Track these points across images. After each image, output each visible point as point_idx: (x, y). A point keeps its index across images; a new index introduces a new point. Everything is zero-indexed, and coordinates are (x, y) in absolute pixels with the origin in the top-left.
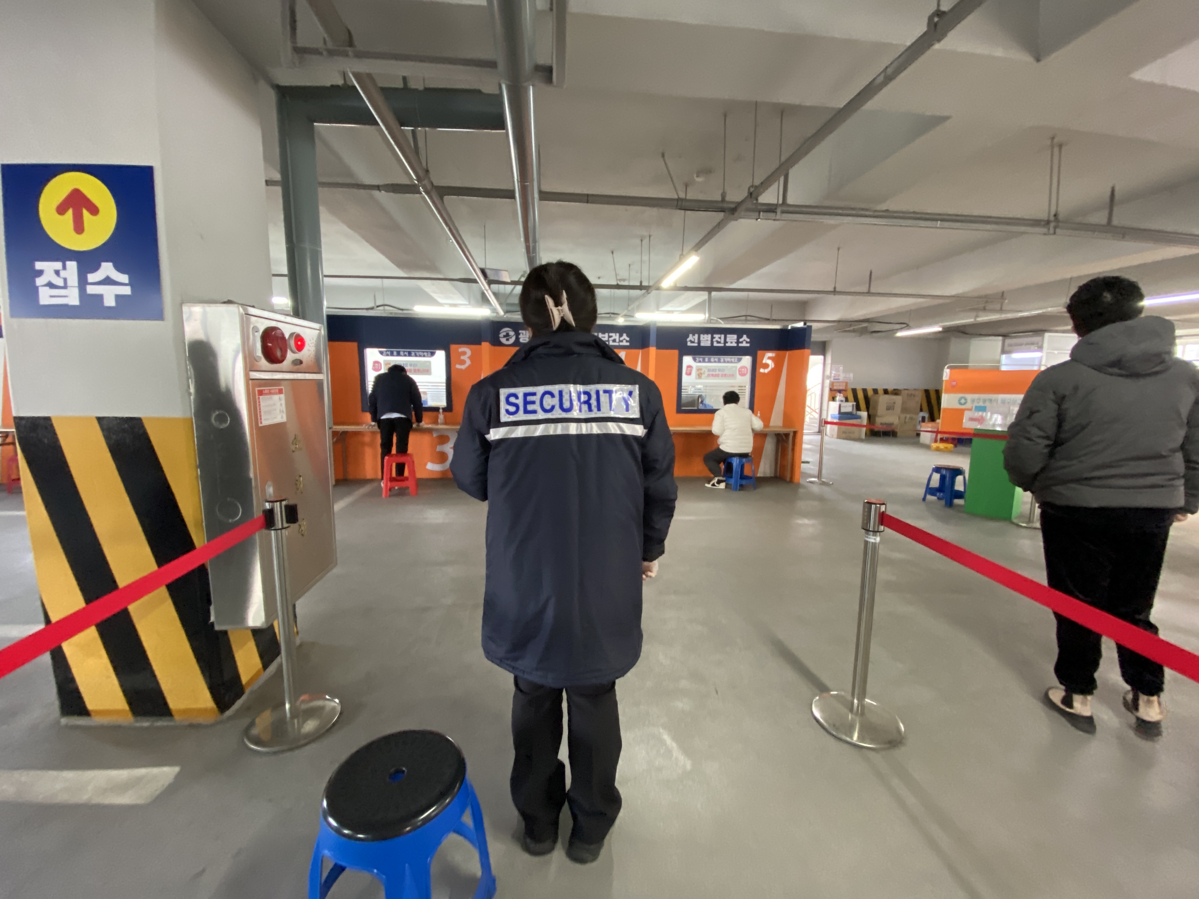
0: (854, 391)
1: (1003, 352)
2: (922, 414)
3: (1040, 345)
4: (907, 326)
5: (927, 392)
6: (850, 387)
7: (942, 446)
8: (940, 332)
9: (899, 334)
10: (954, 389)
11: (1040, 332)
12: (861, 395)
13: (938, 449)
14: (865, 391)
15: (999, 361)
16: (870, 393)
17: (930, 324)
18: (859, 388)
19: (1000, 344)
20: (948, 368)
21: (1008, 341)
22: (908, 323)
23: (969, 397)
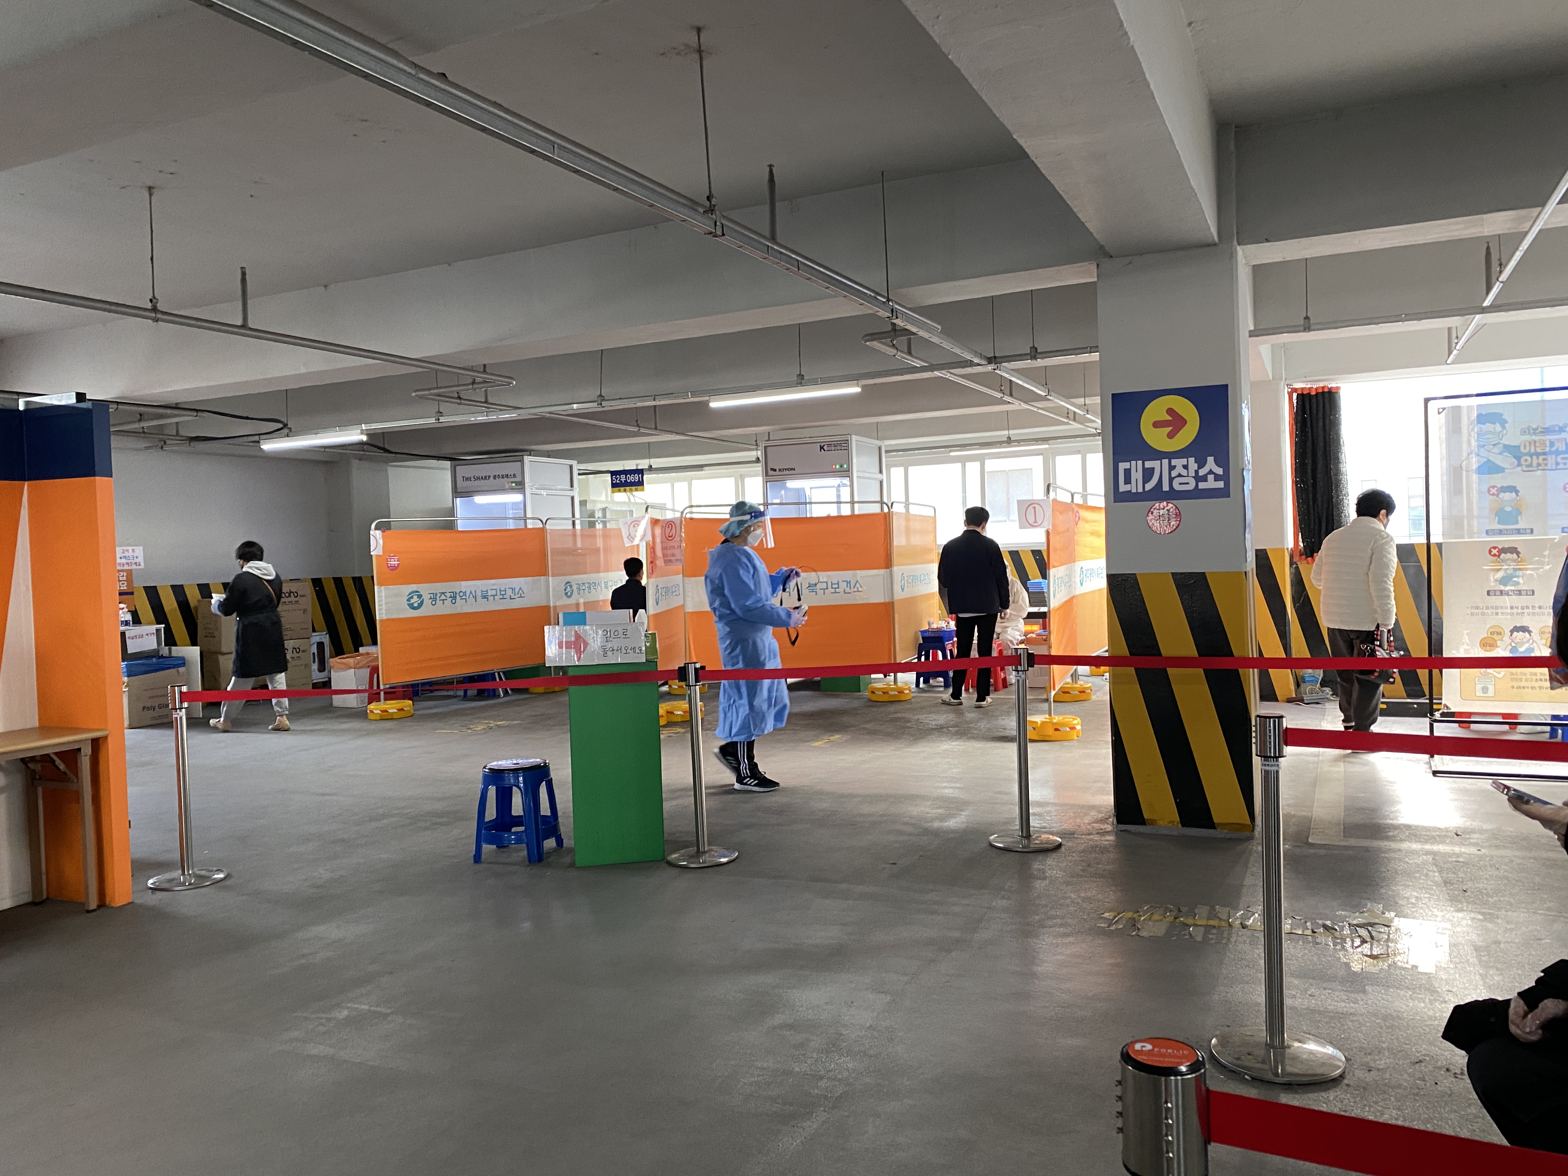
0: (152, 593)
1: (457, 492)
2: (316, 638)
3: (518, 479)
4: (284, 429)
5: (317, 583)
6: (139, 584)
7: (392, 706)
8: (362, 443)
9: (269, 446)
10: (397, 575)
11: (515, 454)
12: (170, 603)
13: (385, 717)
14: (178, 590)
15: (452, 512)
16: (194, 596)
17: (344, 425)
18: (165, 587)
19: (448, 475)
20: (376, 529)
21: (462, 471)
22: (284, 420)
23: (425, 589)
